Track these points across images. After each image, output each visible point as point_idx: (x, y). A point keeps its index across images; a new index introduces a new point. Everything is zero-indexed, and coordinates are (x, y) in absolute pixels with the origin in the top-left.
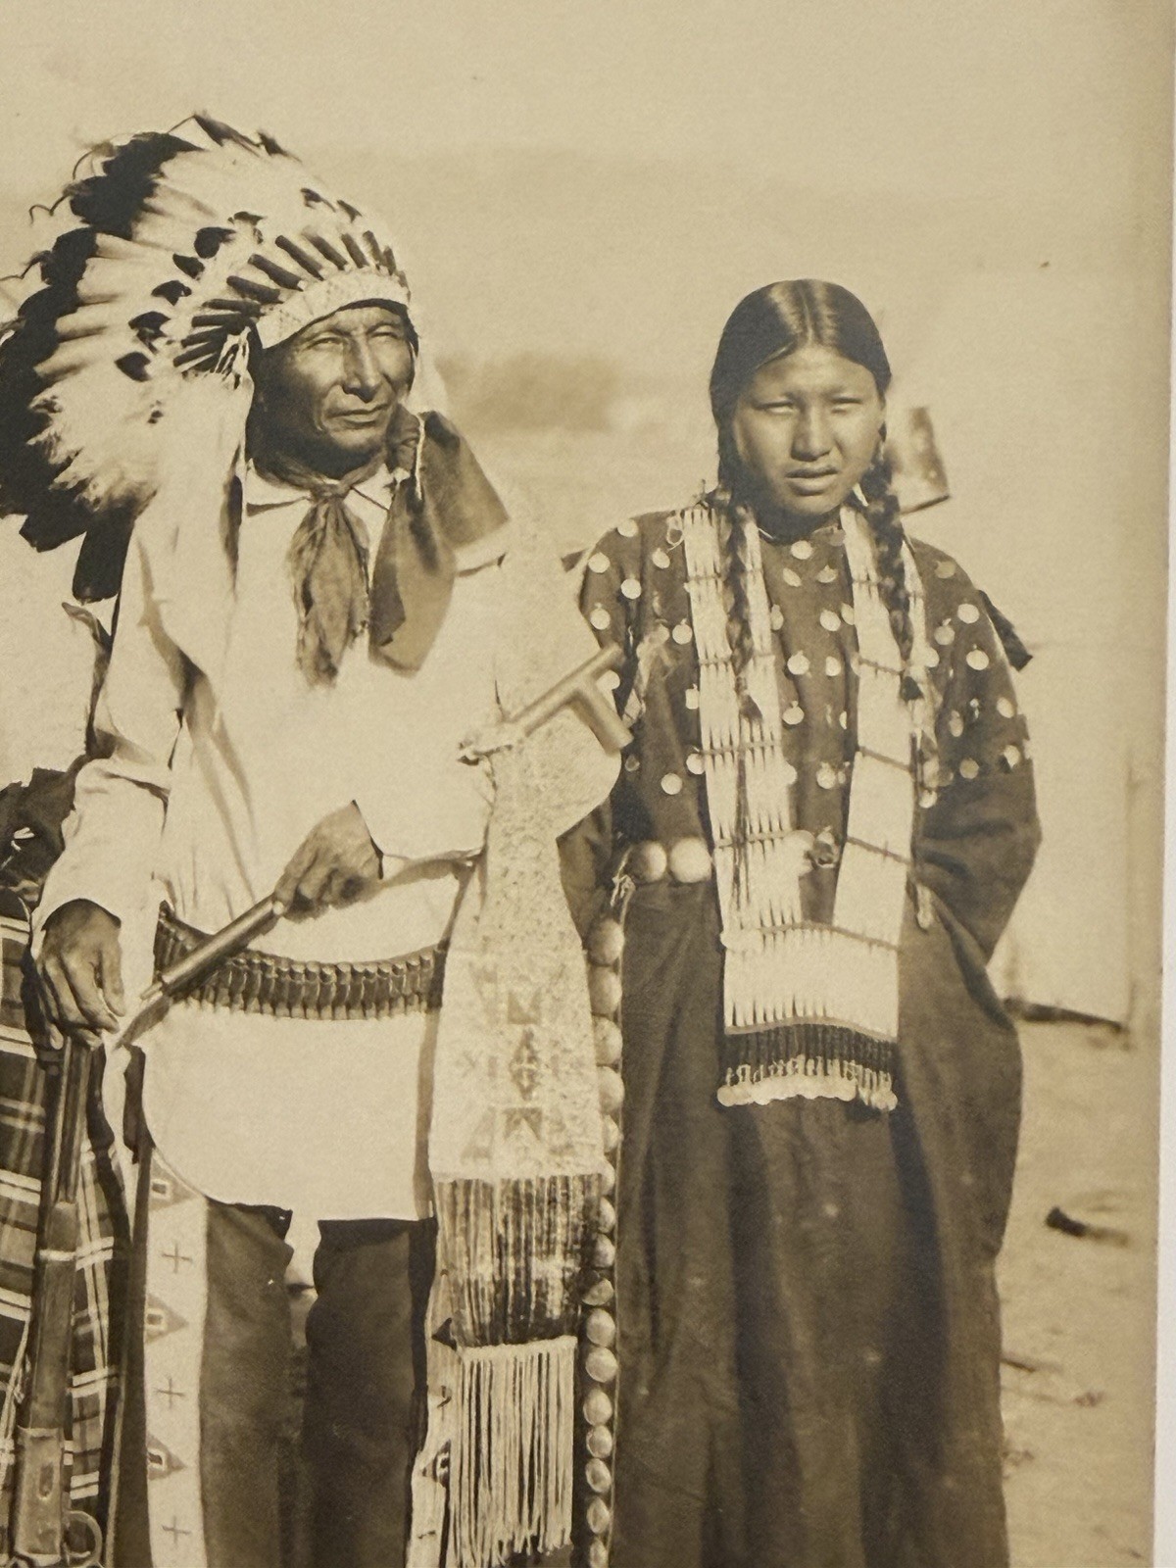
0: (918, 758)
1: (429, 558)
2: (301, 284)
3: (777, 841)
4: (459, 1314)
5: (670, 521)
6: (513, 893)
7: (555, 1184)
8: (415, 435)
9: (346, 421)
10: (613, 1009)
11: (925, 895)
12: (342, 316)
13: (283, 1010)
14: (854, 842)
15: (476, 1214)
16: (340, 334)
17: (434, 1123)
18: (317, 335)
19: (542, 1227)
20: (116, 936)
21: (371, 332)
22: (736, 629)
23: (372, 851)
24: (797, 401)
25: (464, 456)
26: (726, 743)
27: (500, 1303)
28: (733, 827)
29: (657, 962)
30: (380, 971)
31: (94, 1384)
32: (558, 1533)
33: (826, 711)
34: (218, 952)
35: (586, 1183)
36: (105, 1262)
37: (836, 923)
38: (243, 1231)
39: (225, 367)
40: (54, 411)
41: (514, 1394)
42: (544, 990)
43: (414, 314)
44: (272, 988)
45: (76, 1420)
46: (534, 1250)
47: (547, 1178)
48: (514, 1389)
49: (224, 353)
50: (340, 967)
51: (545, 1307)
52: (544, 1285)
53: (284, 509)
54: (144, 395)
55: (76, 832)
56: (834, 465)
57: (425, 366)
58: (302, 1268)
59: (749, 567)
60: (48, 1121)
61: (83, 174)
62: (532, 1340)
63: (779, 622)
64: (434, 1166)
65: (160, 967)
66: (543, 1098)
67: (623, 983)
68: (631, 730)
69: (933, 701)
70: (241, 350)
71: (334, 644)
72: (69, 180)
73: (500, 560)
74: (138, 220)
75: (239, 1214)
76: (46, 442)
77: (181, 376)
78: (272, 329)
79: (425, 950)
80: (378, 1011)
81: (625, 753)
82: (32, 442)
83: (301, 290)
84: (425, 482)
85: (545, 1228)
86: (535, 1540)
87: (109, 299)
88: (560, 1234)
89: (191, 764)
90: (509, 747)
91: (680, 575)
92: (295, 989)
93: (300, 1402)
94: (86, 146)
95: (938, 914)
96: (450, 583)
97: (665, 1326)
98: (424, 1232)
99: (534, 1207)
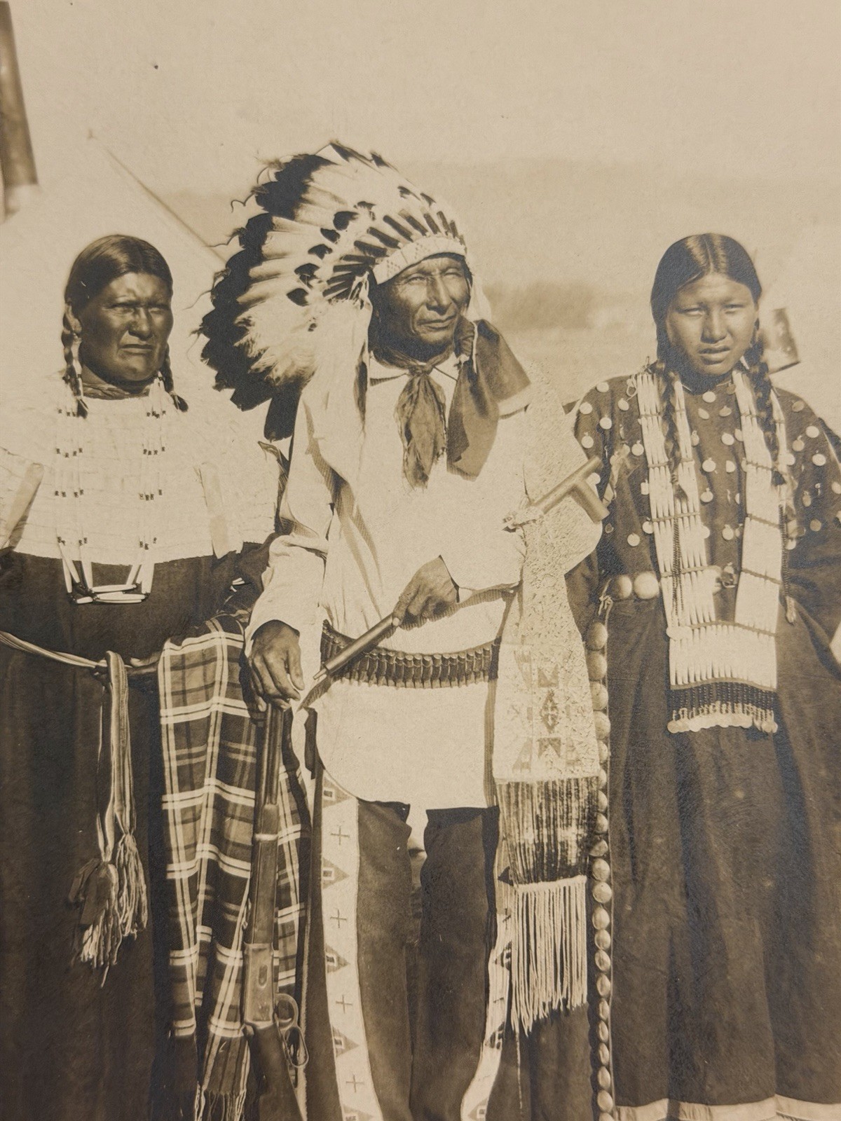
0: (784, 519)
1: (482, 409)
2: (400, 245)
3: (699, 573)
4: (514, 863)
5: (629, 381)
6: (539, 607)
7: (570, 783)
8: (472, 334)
9: (430, 327)
10: (602, 676)
11: (791, 602)
12: (425, 263)
13: (401, 683)
14: (747, 571)
15: (523, 803)
16: (425, 274)
17: (495, 749)
18: (410, 275)
19: (563, 810)
20: (297, 641)
21: (444, 272)
22: (671, 446)
23: (452, 585)
24: (704, 307)
25: (502, 346)
26: (666, 514)
27: (539, 856)
28: (672, 565)
29: (628, 647)
30: (459, 658)
31: (291, 914)
32: (579, 997)
33: (726, 492)
34: (360, 649)
35: (589, 781)
36: (296, 840)
37: (737, 621)
38: (381, 818)
39: (355, 296)
40: (250, 325)
41: (549, 912)
42: (559, 666)
43: (470, 261)
44: (394, 670)
45: (281, 938)
46: (559, 823)
47: (565, 780)
48: (549, 908)
49: (353, 287)
50: (435, 656)
51: (567, 858)
52: (566, 845)
53: (393, 380)
54: (305, 314)
55: (270, 580)
56: (728, 345)
57: (477, 292)
58: (417, 838)
59: (677, 408)
60: (258, 755)
61: (264, 180)
62: (560, 879)
63: (697, 440)
64: (496, 774)
65: (325, 659)
66: (561, 732)
67: (608, 660)
68: (608, 508)
69: (793, 485)
70: (364, 285)
71: (426, 461)
72: (255, 184)
73: (526, 408)
74: (298, 208)
75: (378, 808)
76: (245, 344)
77: (327, 302)
78: (383, 272)
79: (486, 644)
80: (458, 682)
81: (605, 522)
82: (237, 344)
83: (399, 248)
84: (479, 363)
85: (565, 810)
86: (565, 1001)
87: (281, 256)
88: (574, 814)
89: (340, 535)
90: (534, 521)
91: (636, 414)
92: (408, 670)
93: (418, 922)
94: (265, 163)
95: (800, 613)
96: (496, 422)
97: (641, 867)
98: (491, 814)
99: (558, 797)
